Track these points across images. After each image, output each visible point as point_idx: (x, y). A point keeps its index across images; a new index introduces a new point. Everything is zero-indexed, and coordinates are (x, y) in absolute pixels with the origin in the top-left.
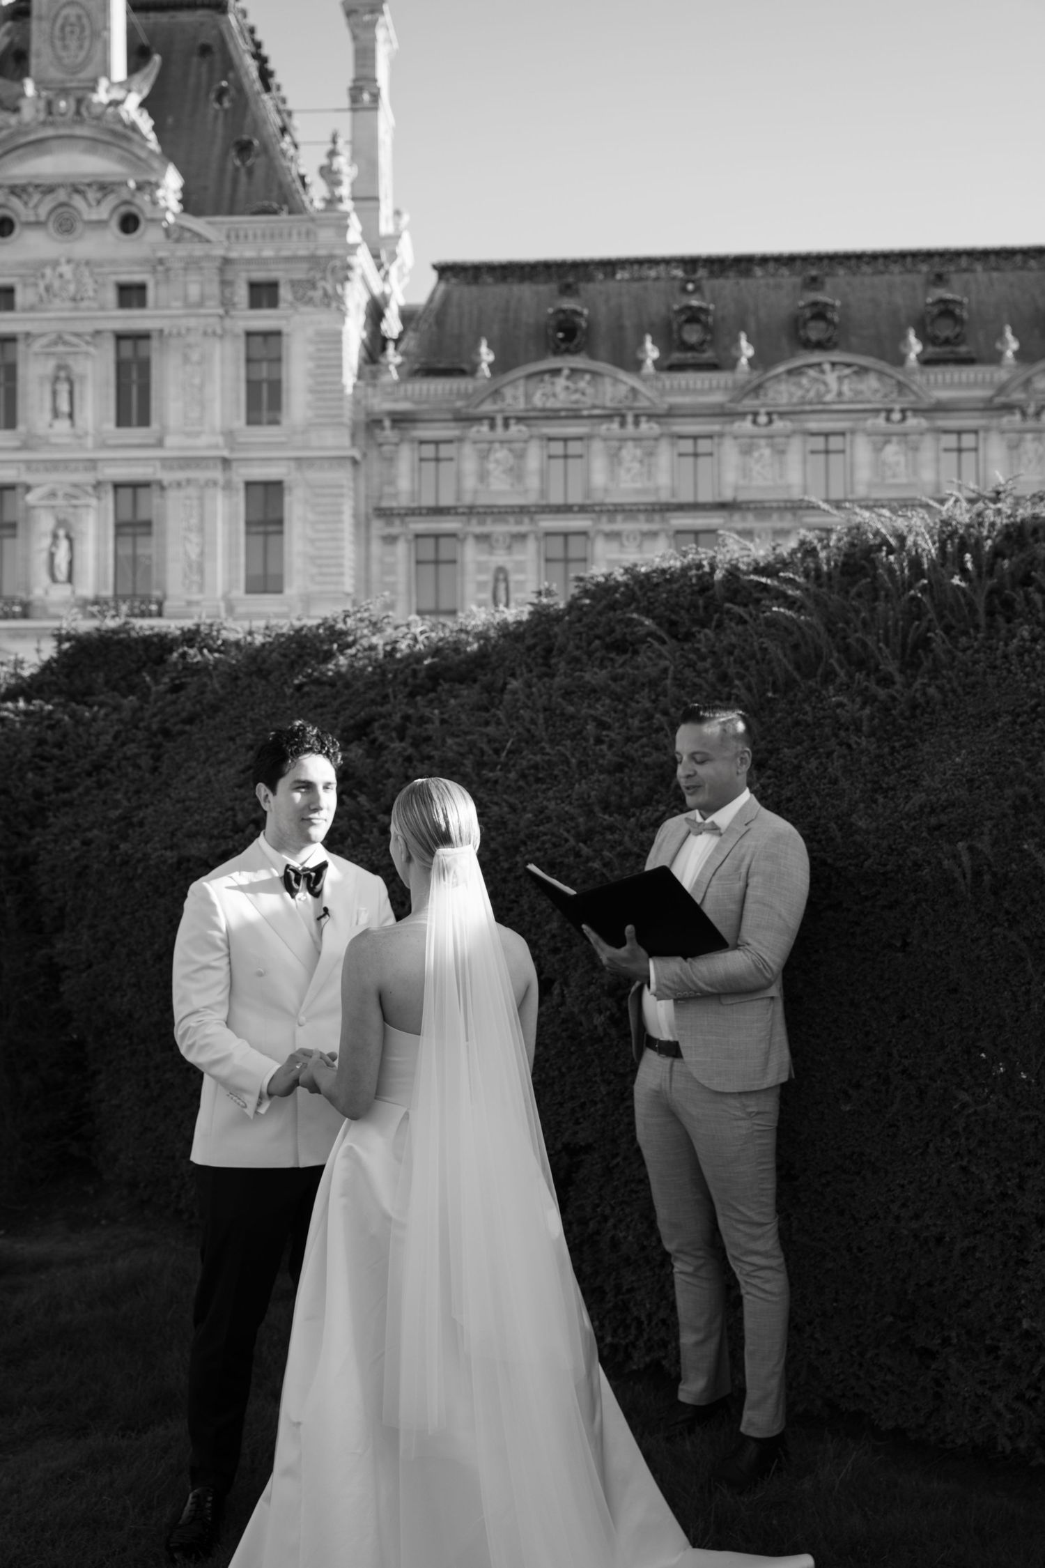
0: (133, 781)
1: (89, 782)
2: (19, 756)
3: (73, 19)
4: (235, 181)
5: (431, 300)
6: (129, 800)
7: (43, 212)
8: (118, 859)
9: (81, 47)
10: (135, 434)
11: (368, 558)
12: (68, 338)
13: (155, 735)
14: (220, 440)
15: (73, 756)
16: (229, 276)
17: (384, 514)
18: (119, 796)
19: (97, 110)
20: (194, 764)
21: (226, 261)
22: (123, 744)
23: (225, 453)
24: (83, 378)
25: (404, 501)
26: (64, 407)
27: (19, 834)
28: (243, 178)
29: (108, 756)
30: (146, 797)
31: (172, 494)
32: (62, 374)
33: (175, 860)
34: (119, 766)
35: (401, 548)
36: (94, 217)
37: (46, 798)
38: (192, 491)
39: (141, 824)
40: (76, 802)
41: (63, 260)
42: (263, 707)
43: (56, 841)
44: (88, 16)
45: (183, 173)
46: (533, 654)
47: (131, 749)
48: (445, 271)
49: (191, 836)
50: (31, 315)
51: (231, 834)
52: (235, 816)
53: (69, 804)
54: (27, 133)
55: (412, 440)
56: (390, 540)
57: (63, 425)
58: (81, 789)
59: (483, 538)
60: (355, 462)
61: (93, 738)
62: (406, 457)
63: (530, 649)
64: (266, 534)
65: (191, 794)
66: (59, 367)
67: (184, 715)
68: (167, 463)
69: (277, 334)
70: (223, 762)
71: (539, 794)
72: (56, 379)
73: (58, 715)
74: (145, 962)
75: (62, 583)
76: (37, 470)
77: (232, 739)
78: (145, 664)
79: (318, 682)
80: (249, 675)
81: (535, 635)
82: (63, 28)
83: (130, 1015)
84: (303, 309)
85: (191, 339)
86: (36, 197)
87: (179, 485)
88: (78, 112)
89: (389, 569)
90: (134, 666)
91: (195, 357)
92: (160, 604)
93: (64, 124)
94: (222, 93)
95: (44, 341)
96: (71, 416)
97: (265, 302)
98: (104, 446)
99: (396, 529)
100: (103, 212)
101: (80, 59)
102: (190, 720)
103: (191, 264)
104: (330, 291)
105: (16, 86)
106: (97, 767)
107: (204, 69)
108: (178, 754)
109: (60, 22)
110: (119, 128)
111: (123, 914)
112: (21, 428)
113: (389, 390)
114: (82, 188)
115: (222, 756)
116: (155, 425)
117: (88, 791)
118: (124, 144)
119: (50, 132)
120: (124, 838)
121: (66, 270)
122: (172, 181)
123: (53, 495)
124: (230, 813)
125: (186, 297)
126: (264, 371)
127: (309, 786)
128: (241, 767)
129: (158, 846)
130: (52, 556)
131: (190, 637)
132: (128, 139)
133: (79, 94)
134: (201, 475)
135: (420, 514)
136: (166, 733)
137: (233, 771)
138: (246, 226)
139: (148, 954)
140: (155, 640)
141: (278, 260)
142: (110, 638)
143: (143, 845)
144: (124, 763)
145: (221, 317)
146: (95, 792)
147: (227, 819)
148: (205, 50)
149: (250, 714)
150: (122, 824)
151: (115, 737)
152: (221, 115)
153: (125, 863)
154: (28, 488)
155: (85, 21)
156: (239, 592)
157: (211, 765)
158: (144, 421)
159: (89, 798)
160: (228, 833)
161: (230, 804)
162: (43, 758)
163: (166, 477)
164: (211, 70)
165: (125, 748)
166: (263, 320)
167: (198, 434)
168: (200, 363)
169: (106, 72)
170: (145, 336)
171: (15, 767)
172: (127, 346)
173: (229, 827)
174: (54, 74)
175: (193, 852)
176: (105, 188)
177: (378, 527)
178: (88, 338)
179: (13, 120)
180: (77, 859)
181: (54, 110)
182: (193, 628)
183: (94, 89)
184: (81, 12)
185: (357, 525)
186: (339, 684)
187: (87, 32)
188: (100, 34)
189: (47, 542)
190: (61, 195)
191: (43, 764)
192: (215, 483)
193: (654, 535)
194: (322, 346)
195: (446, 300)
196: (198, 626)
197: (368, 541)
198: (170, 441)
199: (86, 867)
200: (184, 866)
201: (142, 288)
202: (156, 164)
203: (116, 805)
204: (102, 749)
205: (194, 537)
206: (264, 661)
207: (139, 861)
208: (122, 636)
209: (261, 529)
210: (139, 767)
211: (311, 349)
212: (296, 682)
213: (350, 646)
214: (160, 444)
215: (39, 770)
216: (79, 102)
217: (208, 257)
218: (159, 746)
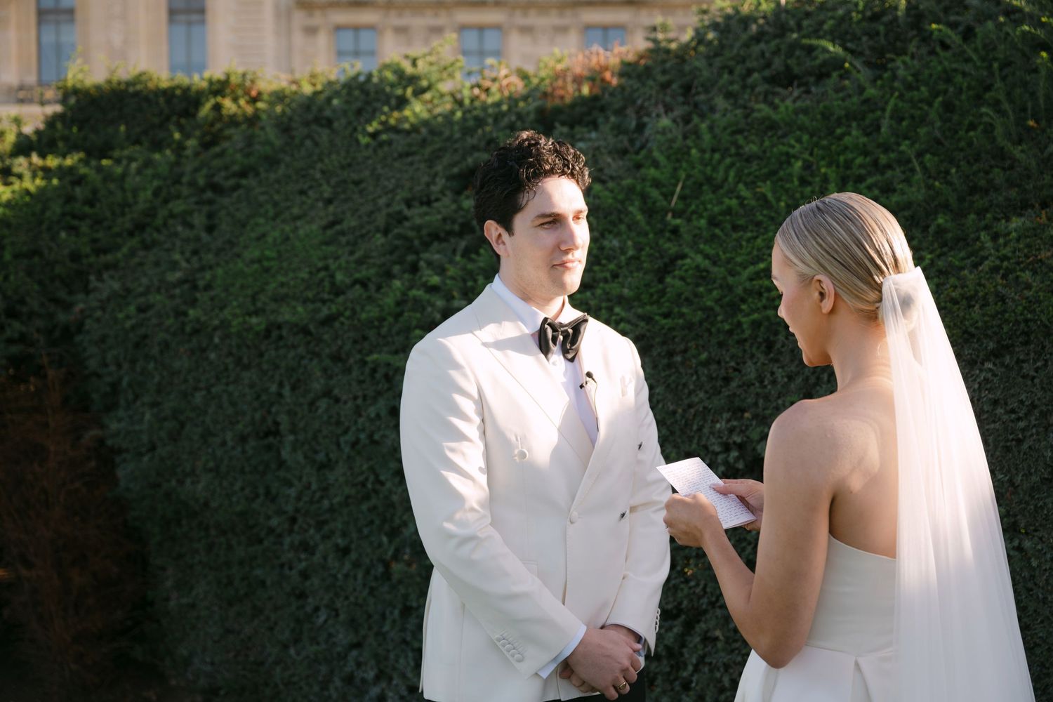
0: (187, 240)
1: (134, 242)
2: (48, 214)
6: (188, 261)
8: (188, 329)
11: (290, 49)
13: (203, 190)
15: (108, 214)
17: (306, 5)
18: (177, 257)
20: (261, 221)
22: (166, 201)
27: (56, 301)
29: (151, 213)
30: (209, 258)
33: (263, 326)
34: (165, 225)
35: (322, 40)
37: (85, 261)
39: (208, 287)
40: (122, 264)
42: (334, 157)
43: (103, 309)
46: (669, 91)
47: (178, 206)
49: (279, 299)
51: (332, 297)
52: (332, 276)
53: (114, 266)
56: (311, 31)
58: (125, 250)
59: (401, 31)
61: (129, 195)
63: (665, 86)
64: (189, 23)
65: (267, 253)
67: (236, 168)
70: (298, 218)
71: (744, 243)
73: (83, 170)
74: (224, 444)
77: (303, 192)
78: (168, 119)
79: (395, 130)
80: (307, 124)
81: (664, 72)
83: (206, 504)
89: (310, 60)
90: (156, 120)
99: (317, 20)
102: (243, 174)
106: (140, 227)
108: (238, 210)
111: (196, 389)
115: (296, 211)
117: (133, 253)
120: (193, 302)
124: (322, 274)
127: (555, 221)
128: (324, 222)
129: (238, 311)
131: (220, 88)
135: (340, 6)
136: (216, 188)
137: (314, 227)
139: (229, 436)
140: (178, 92)
142: (126, 91)
143: (217, 311)
144: (171, 222)
146: (141, 253)
147: (322, 280)
149: (319, 166)
150: (186, 286)
151: (156, 193)
153: (196, 332)
157: (284, 221)
159: (136, 260)
160: (326, 296)
161: (320, 264)
162: (74, 217)
165: (170, 205)
171: (44, 227)
173: (327, 289)
175: (287, 317)
177: (300, 18)
180: (133, 328)
182: (222, 77)
185: (278, 15)
186: (424, 131)
191: (75, 223)
193: (563, 30)
196: (228, 76)
197: (290, 32)
199: (145, 337)
200: (275, 334)
203: (174, 266)
204: (142, 205)
206: (321, 110)
207: (215, 329)
208: (139, 87)
209: (183, 18)
210: (191, 226)
212: (370, 129)
213: (424, 91)
215: (72, 229)
218: (210, 202)
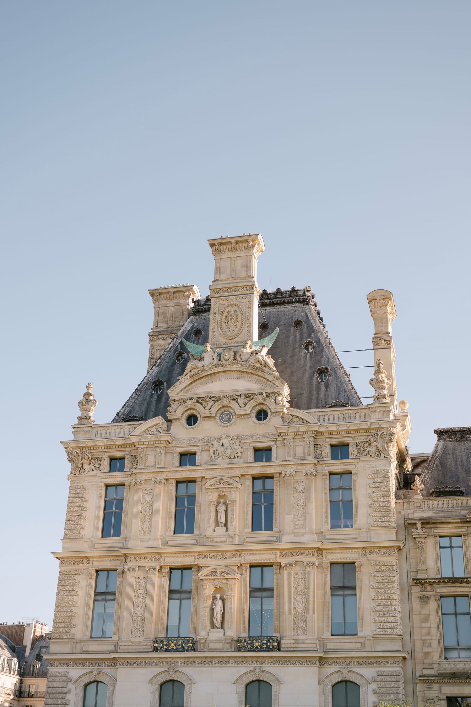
3: (232, 313)
4: (318, 390)
5: (436, 451)
7: (214, 411)
9: (236, 326)
10: (263, 535)
11: (410, 611)
12: (225, 479)
14: (315, 537)
16: (319, 441)
17: (420, 582)
19: (245, 357)
21: (318, 433)
23: (320, 546)
24: (234, 502)
25: (432, 574)
26: (223, 520)
28: (323, 388)
31: (286, 571)
32: (222, 500)
35: (432, 604)
36: (242, 413)
38: (298, 569)
41: (224, 436)
44: (241, 310)
45: (290, 387)
48: (441, 434)
50: (206, 467)
54: (206, 370)
55: (434, 536)
56: (424, 599)
57: (221, 530)
60: (399, 549)
62: (431, 545)
64: (344, 596)
66: (220, 496)
68: (284, 552)
69: (350, 473)
72: (219, 503)
75: (218, 628)
76: (205, 557)
82: (226, 317)
84: (364, 459)
85: (297, 478)
86: (211, 403)
87: (291, 565)
88: (235, 358)
89: (425, 618)
91: (300, 488)
92: (279, 642)
93: (227, 365)
94: (308, 344)
95: (212, 481)
96: (226, 525)
97: (340, 456)
98: (245, 542)
99: (429, 591)
100: (248, 409)
101: (235, 332)
103: (298, 435)
104: (380, 448)
105: (201, 348)
107: (298, 332)
109: (225, 314)
110: (257, 365)
112: (196, 532)
113: (418, 505)
114: (235, 397)
116: (275, 529)
118: (260, 374)
119: (219, 369)
121: (226, 442)
122: (286, 391)
123: (214, 572)
125: (295, 454)
126: (341, 495)
130: (212, 610)
132: (263, 371)
133: (235, 349)
134: (305, 559)
135: (444, 582)
138: (329, 413)
141: (348, 431)
145: (315, 465)
148: (298, 323)
152: (308, 355)
154: (199, 568)
155: (239, 313)
156: (328, 635)
158: (269, 527)
163: (283, 561)
164: (301, 334)
166: (340, 466)
167: (302, 534)
168: (303, 492)
169: (250, 337)
170: (270, 477)
172: (259, 483)
174: (221, 340)
176: (249, 397)
177: (416, 591)
178: (237, 479)
179: (200, 364)
181: (222, 358)
183: (244, 347)
184: (237, 309)
185: (402, 589)
187: (240, 319)
188: (247, 319)
189: (209, 602)
190: (225, 402)
192: (313, 564)
194: (376, 480)
195: (445, 451)
197: (410, 600)
198: (285, 539)
201: (269, 450)
202: (277, 383)
205: (299, 598)
209: (341, 593)
211: (370, 481)
214: (279, 541)
216: (235, 353)
217: (308, 432)
